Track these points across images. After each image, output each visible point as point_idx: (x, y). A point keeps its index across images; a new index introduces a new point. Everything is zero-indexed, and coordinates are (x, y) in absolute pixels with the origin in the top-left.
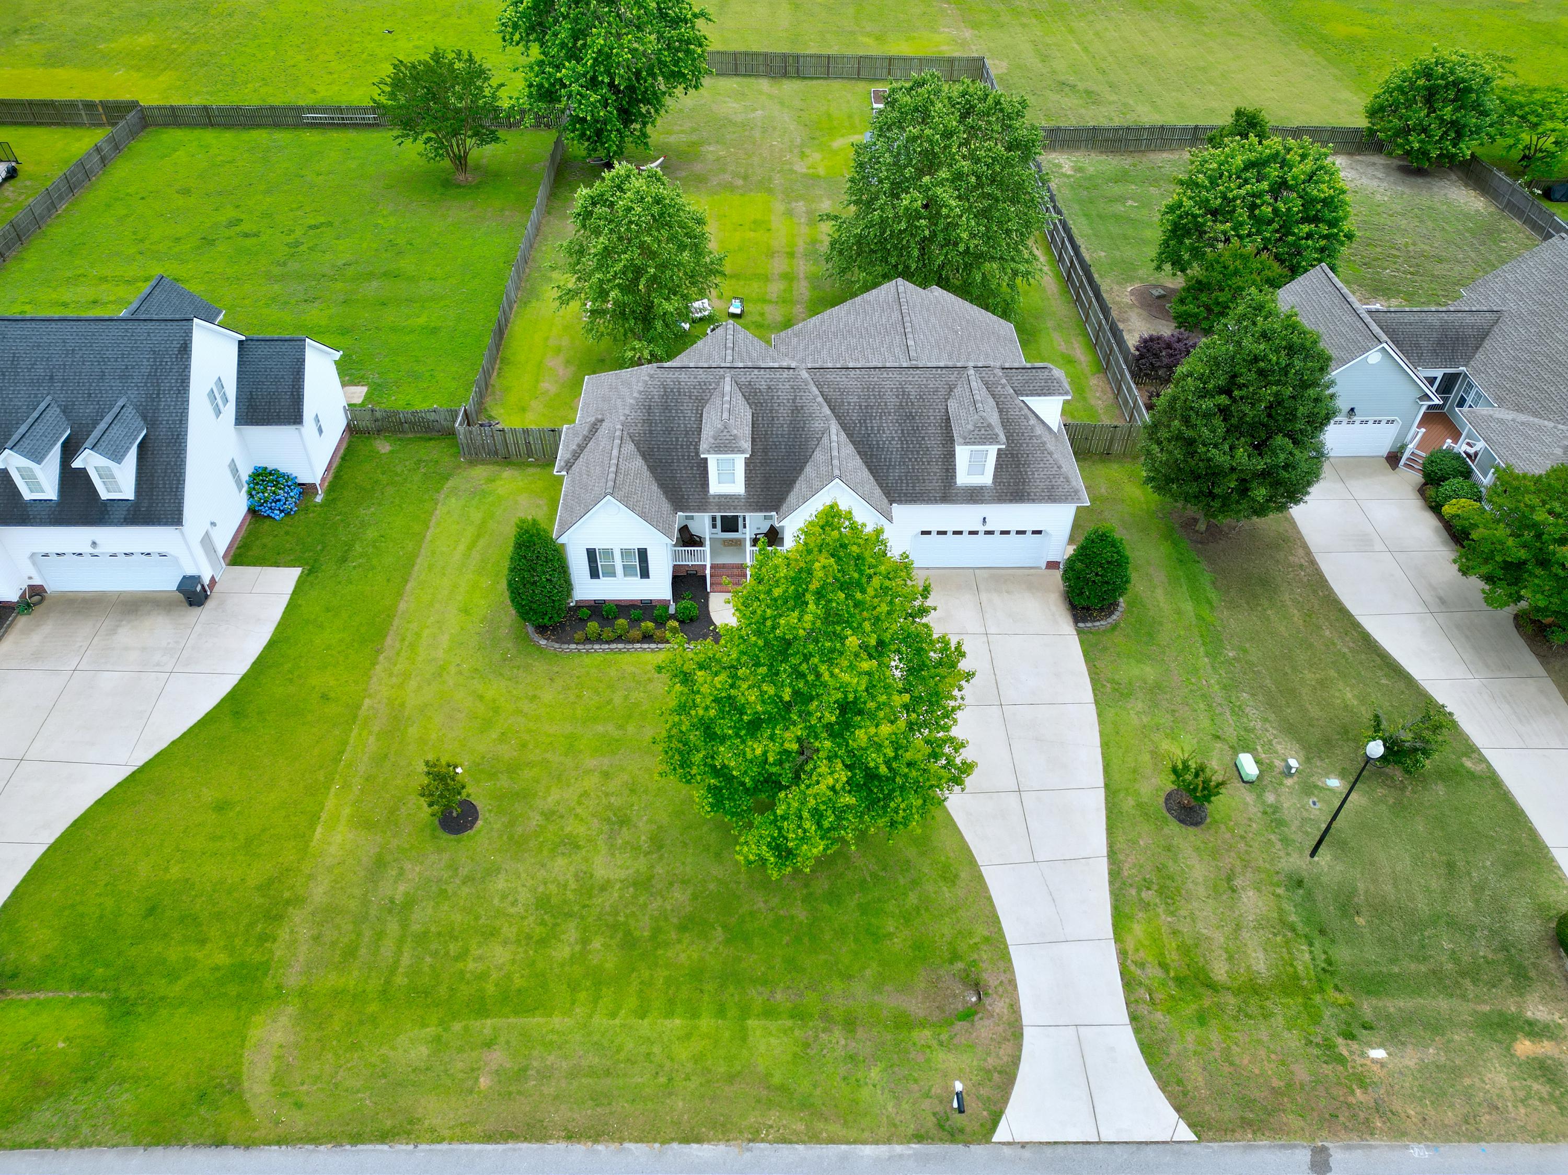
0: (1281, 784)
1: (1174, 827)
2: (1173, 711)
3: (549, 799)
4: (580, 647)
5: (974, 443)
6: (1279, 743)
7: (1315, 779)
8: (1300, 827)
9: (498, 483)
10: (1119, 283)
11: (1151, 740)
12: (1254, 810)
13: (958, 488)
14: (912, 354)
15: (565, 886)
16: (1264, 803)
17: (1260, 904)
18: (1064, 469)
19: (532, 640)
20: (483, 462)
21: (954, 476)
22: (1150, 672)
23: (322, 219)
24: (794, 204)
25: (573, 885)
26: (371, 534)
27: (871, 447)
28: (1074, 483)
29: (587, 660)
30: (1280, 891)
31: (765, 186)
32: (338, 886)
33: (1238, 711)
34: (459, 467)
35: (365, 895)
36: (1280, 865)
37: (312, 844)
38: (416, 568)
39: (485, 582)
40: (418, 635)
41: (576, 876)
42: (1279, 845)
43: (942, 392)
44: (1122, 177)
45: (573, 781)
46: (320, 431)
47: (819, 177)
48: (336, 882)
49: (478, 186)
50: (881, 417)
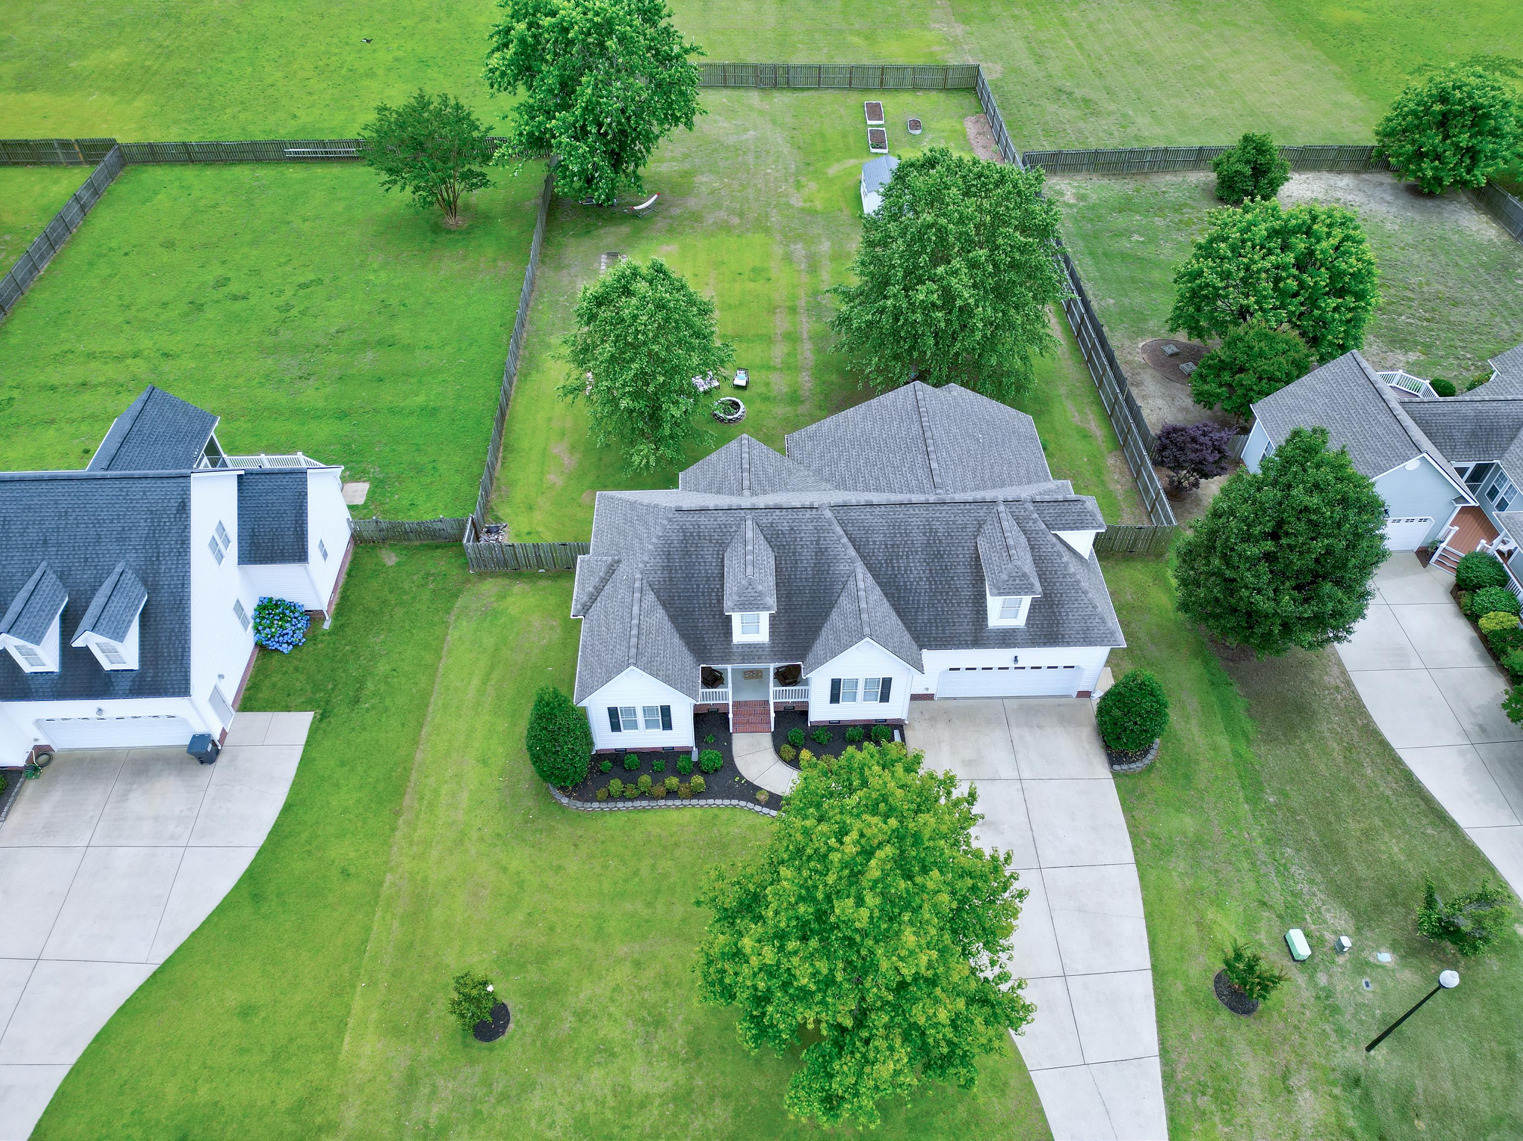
0: (1333, 962)
1: (1225, 1016)
2: (1216, 871)
3: (582, 996)
4: (603, 805)
5: (1008, 594)
6: (1328, 911)
7: (1365, 954)
8: (1354, 1016)
9: (510, 600)
10: (1130, 338)
11: (1195, 908)
12: (1307, 995)
13: (991, 631)
14: (937, 479)
15: (603, 1103)
16: (1316, 985)
17: (1317, 1107)
18: (1099, 609)
19: (553, 797)
20: (493, 575)
21: (985, 619)
22: (1188, 823)
23: (312, 276)
24: (793, 247)
25: (611, 1101)
26: (383, 667)
27: (898, 589)
28: (1110, 624)
29: (611, 821)
30: (1337, 1091)
31: (761, 225)
32: (370, 1108)
33: (1283, 872)
34: (468, 581)
35: (398, 1119)
36: (1336, 1062)
37: (341, 1057)
38: (431, 708)
39: (503, 725)
40: (436, 792)
41: (614, 1090)
42: (1333, 1038)
43: (971, 529)
44: (1126, 206)
45: (604, 972)
46: (325, 555)
47: (816, 212)
48: (368, 1103)
49: (469, 232)
50: (908, 556)
